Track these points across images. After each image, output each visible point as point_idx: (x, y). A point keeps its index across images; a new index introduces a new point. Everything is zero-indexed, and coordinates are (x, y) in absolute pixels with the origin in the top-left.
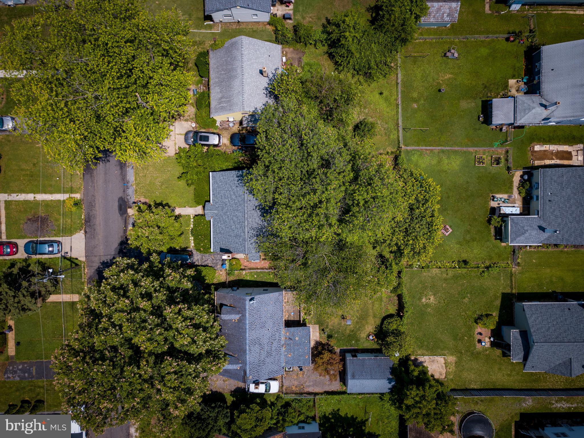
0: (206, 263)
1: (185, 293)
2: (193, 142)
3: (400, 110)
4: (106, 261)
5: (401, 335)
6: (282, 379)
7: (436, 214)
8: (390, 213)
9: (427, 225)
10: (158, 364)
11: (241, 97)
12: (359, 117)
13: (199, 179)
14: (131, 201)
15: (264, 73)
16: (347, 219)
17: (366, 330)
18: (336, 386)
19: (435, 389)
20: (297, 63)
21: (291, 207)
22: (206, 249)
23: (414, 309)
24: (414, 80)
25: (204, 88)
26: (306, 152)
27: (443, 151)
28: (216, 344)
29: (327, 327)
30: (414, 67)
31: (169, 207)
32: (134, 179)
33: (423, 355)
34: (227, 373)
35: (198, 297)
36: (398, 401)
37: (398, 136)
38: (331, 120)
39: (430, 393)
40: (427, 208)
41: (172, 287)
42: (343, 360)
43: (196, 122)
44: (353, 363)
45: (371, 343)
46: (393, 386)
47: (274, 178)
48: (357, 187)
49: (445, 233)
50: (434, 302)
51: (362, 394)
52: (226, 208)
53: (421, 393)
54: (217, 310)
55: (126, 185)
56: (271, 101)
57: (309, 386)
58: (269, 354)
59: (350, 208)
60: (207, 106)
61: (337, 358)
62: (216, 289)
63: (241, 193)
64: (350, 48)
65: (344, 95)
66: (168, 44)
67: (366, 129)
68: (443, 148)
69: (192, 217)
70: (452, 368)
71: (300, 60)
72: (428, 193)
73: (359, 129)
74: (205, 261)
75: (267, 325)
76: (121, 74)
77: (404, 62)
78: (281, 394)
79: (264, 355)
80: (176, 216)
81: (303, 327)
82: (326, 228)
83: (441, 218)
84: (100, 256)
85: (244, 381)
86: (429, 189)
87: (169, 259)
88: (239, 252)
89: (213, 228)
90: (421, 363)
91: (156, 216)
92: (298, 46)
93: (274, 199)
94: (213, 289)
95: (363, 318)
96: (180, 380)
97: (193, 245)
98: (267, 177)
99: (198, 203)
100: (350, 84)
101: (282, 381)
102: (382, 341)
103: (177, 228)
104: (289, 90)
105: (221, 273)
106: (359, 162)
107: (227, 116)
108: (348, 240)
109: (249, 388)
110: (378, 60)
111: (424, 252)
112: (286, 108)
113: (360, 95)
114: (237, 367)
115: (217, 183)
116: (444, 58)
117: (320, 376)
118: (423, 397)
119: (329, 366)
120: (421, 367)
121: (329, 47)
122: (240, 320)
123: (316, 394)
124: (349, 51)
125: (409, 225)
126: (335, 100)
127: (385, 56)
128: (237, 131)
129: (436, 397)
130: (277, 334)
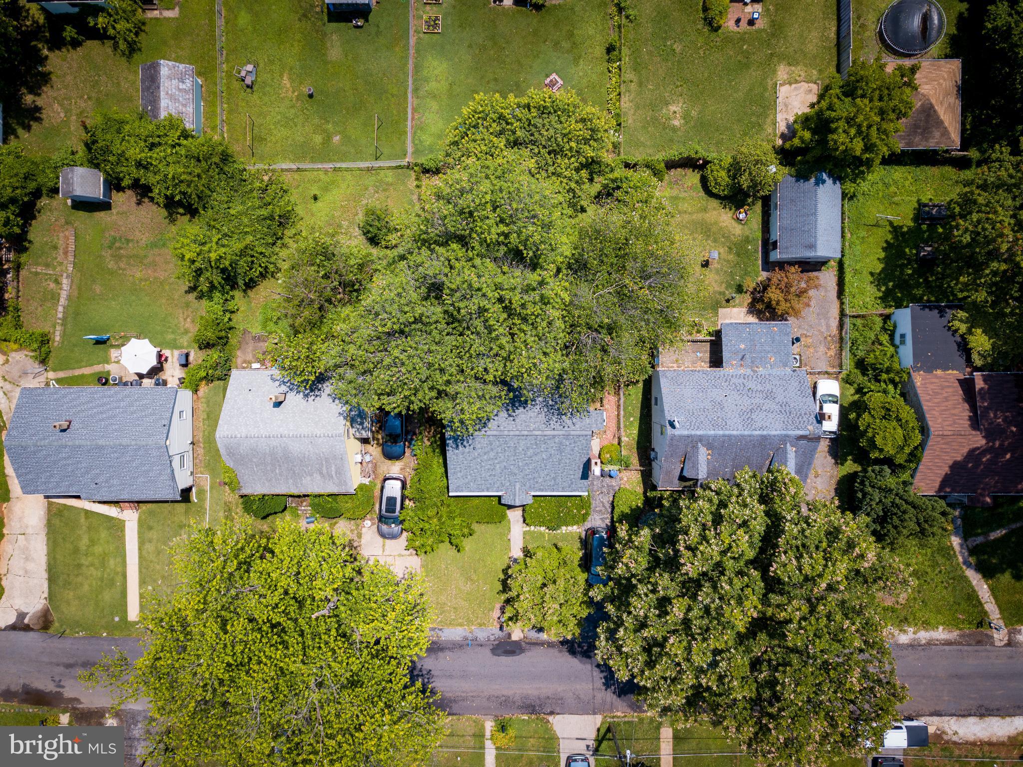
0: (608, 506)
1: (659, 540)
2: (397, 525)
3: (344, 165)
4: (603, 680)
5: (738, 163)
6: (814, 373)
7: (524, 100)
8: (521, 178)
9: (544, 116)
10: (783, 589)
11: (321, 440)
12: (355, 237)
13: (460, 515)
14: (498, 633)
15: (280, 400)
16: (531, 253)
17: (729, 225)
18: (828, 278)
19: (836, 100)
20: (262, 344)
21: (510, 352)
22: (583, 504)
23: (692, 140)
24: (293, 140)
25: (304, 504)
26: (413, 326)
27: (416, 90)
28: (750, 485)
29: (724, 293)
30: (270, 141)
31: (509, 567)
32: (460, 628)
33: (774, 123)
34: (803, 469)
35: (667, 517)
36: (857, 167)
37: (389, 168)
38: (361, 285)
39: (844, 108)
40: (514, 117)
41: (649, 563)
42: (781, 265)
43: (363, 518)
44: (787, 248)
45: (753, 216)
46: (829, 177)
47: (458, 381)
48: (474, 235)
49: (558, 85)
50: (680, 105)
51: (843, 232)
52: (512, 467)
53: (842, 123)
54: (690, 487)
55: (470, 642)
56: (328, 388)
57: (828, 326)
58: (769, 395)
59: (513, 249)
60: (335, 500)
61: (777, 275)
62: (654, 488)
63: (485, 442)
64: (237, 252)
65: (318, 261)
66: (229, 561)
67: (377, 223)
68: (410, 90)
69: (528, 529)
70: (799, 71)
71: (258, 339)
72: (487, 115)
73: (375, 236)
74: (604, 506)
75: (719, 399)
76: (280, 643)
77: (262, 159)
78: (841, 376)
79: (770, 405)
80: (526, 556)
81: (723, 336)
82: (547, 292)
83: (532, 91)
84: (593, 689)
85: (817, 439)
86: (480, 113)
87: (599, 568)
88: (589, 448)
89: (546, 491)
90: (788, 127)
91: (525, 589)
92: (233, 341)
93: (495, 383)
94: (654, 493)
95: (707, 231)
96: (812, 548)
97: (575, 527)
98: (457, 393)
99: (503, 517)
100: (298, 250)
101: (819, 373)
102: (749, 196)
103: (547, 555)
104: (308, 356)
105: (625, 479)
106: (433, 232)
107: (352, 464)
108: (568, 253)
109: (830, 432)
110: (257, 203)
111: (591, 120)
112: (338, 360)
113: (317, 234)
114: (791, 452)
115: (468, 483)
116: (255, 88)
117: (809, 305)
118: (850, 121)
119: (793, 290)
120: (796, 126)
121: (235, 289)
122: (709, 446)
123: (842, 314)
124: (242, 253)
125: (544, 147)
126: (326, 277)
127: (252, 191)
128: (379, 449)
129: (850, 99)
130: (733, 380)
